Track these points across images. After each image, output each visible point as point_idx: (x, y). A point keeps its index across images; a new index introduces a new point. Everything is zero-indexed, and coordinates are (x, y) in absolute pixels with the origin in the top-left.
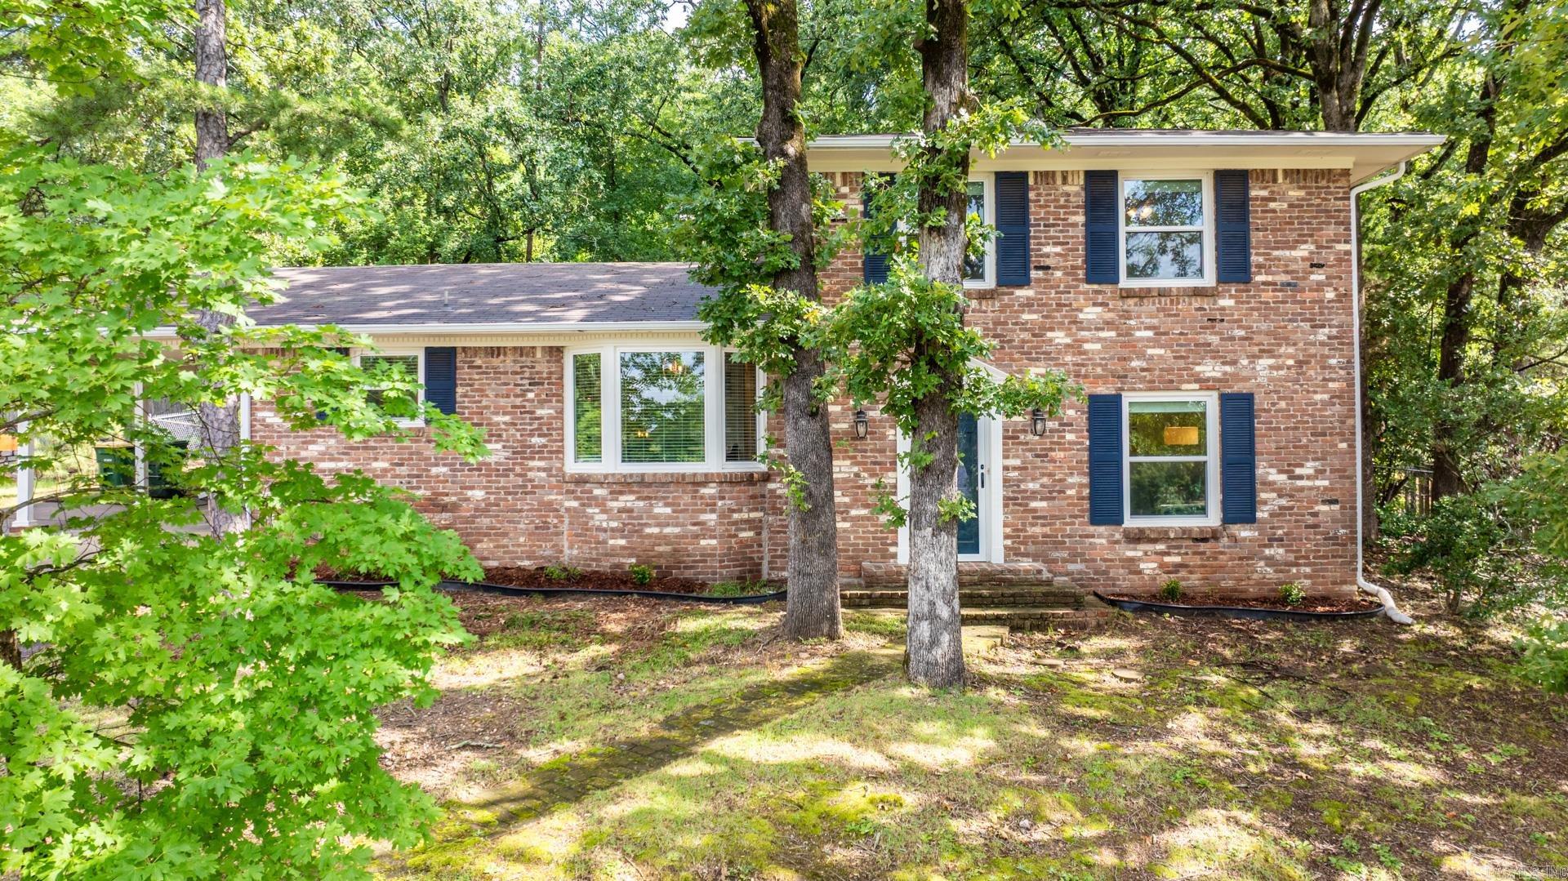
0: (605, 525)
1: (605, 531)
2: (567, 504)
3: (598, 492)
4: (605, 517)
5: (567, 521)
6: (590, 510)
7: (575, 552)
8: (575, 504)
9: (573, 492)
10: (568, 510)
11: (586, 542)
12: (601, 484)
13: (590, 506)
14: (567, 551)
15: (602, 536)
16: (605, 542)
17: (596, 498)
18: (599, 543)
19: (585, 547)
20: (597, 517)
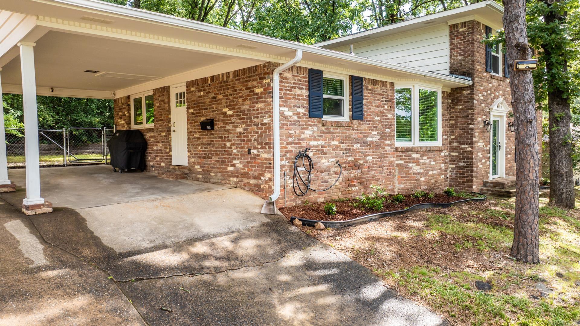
0: (418, 171)
1: (419, 174)
2: (398, 162)
3: (415, 155)
4: (418, 167)
5: (397, 171)
6: (410, 165)
7: (403, 186)
8: (402, 162)
9: (401, 156)
10: (398, 165)
11: (409, 180)
12: (417, 152)
13: (410, 162)
14: (397, 186)
15: (417, 177)
16: (419, 180)
17: (413, 159)
18: (416, 180)
19: (408, 183)
20: (414, 168)
